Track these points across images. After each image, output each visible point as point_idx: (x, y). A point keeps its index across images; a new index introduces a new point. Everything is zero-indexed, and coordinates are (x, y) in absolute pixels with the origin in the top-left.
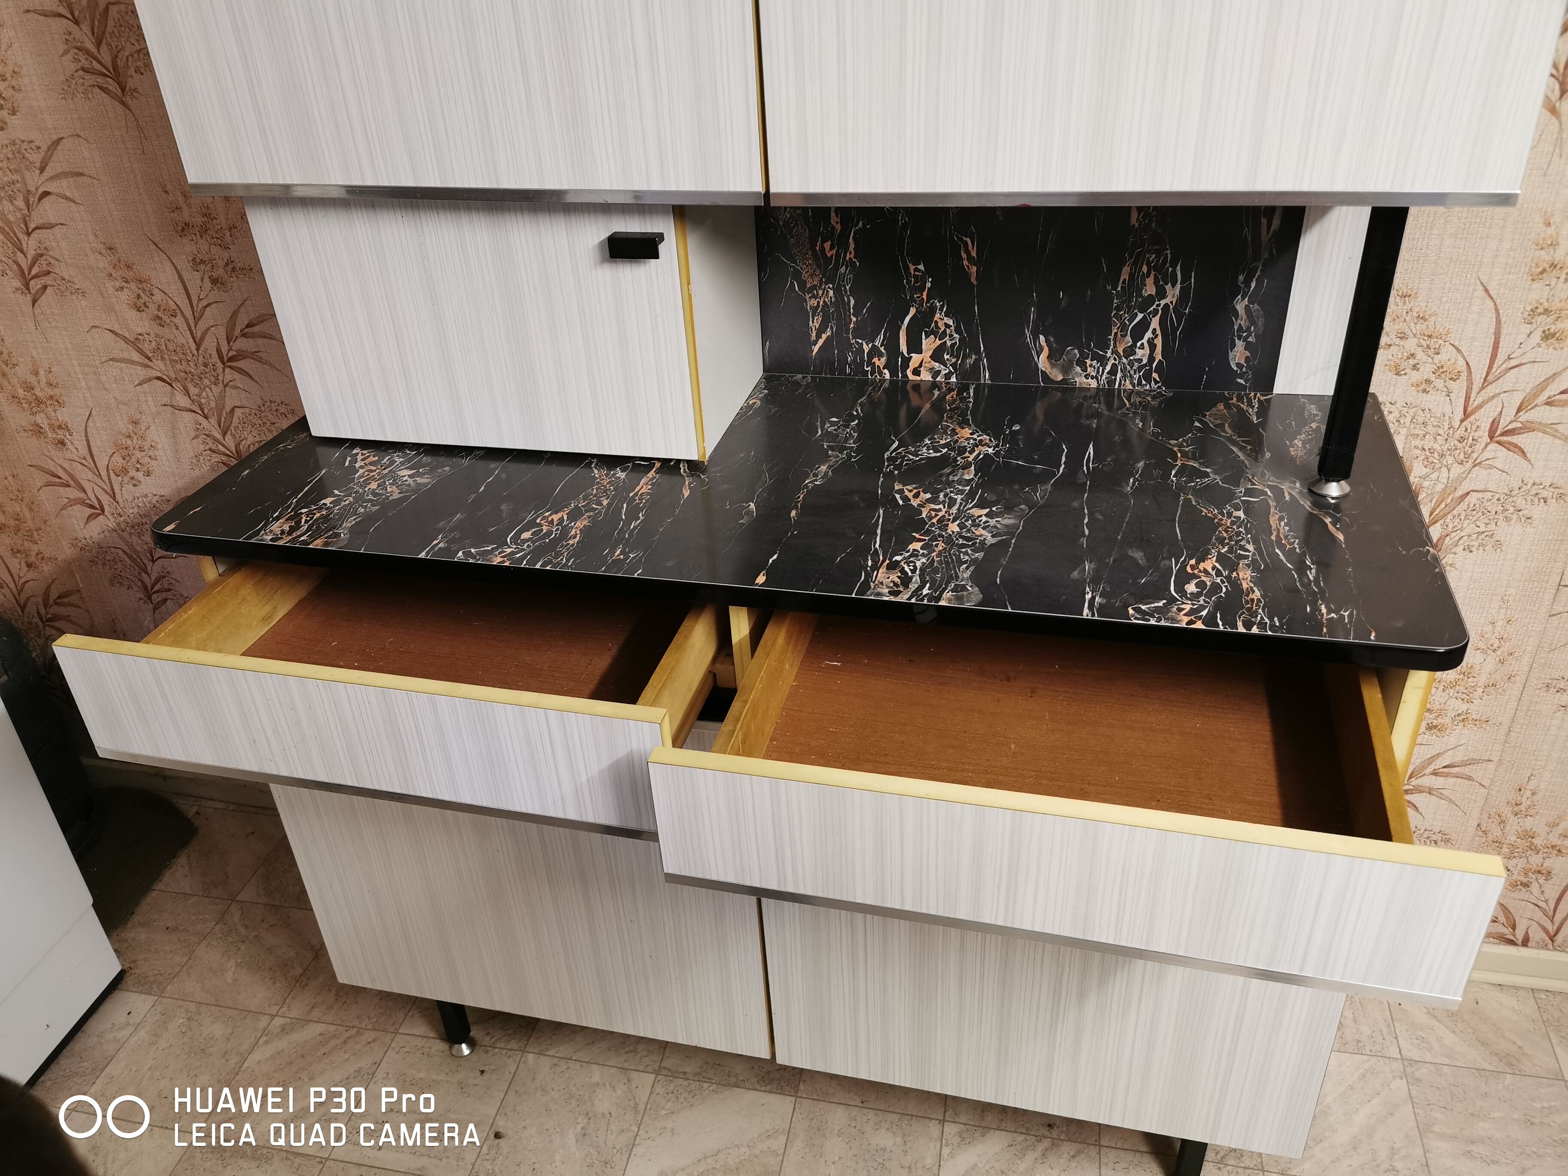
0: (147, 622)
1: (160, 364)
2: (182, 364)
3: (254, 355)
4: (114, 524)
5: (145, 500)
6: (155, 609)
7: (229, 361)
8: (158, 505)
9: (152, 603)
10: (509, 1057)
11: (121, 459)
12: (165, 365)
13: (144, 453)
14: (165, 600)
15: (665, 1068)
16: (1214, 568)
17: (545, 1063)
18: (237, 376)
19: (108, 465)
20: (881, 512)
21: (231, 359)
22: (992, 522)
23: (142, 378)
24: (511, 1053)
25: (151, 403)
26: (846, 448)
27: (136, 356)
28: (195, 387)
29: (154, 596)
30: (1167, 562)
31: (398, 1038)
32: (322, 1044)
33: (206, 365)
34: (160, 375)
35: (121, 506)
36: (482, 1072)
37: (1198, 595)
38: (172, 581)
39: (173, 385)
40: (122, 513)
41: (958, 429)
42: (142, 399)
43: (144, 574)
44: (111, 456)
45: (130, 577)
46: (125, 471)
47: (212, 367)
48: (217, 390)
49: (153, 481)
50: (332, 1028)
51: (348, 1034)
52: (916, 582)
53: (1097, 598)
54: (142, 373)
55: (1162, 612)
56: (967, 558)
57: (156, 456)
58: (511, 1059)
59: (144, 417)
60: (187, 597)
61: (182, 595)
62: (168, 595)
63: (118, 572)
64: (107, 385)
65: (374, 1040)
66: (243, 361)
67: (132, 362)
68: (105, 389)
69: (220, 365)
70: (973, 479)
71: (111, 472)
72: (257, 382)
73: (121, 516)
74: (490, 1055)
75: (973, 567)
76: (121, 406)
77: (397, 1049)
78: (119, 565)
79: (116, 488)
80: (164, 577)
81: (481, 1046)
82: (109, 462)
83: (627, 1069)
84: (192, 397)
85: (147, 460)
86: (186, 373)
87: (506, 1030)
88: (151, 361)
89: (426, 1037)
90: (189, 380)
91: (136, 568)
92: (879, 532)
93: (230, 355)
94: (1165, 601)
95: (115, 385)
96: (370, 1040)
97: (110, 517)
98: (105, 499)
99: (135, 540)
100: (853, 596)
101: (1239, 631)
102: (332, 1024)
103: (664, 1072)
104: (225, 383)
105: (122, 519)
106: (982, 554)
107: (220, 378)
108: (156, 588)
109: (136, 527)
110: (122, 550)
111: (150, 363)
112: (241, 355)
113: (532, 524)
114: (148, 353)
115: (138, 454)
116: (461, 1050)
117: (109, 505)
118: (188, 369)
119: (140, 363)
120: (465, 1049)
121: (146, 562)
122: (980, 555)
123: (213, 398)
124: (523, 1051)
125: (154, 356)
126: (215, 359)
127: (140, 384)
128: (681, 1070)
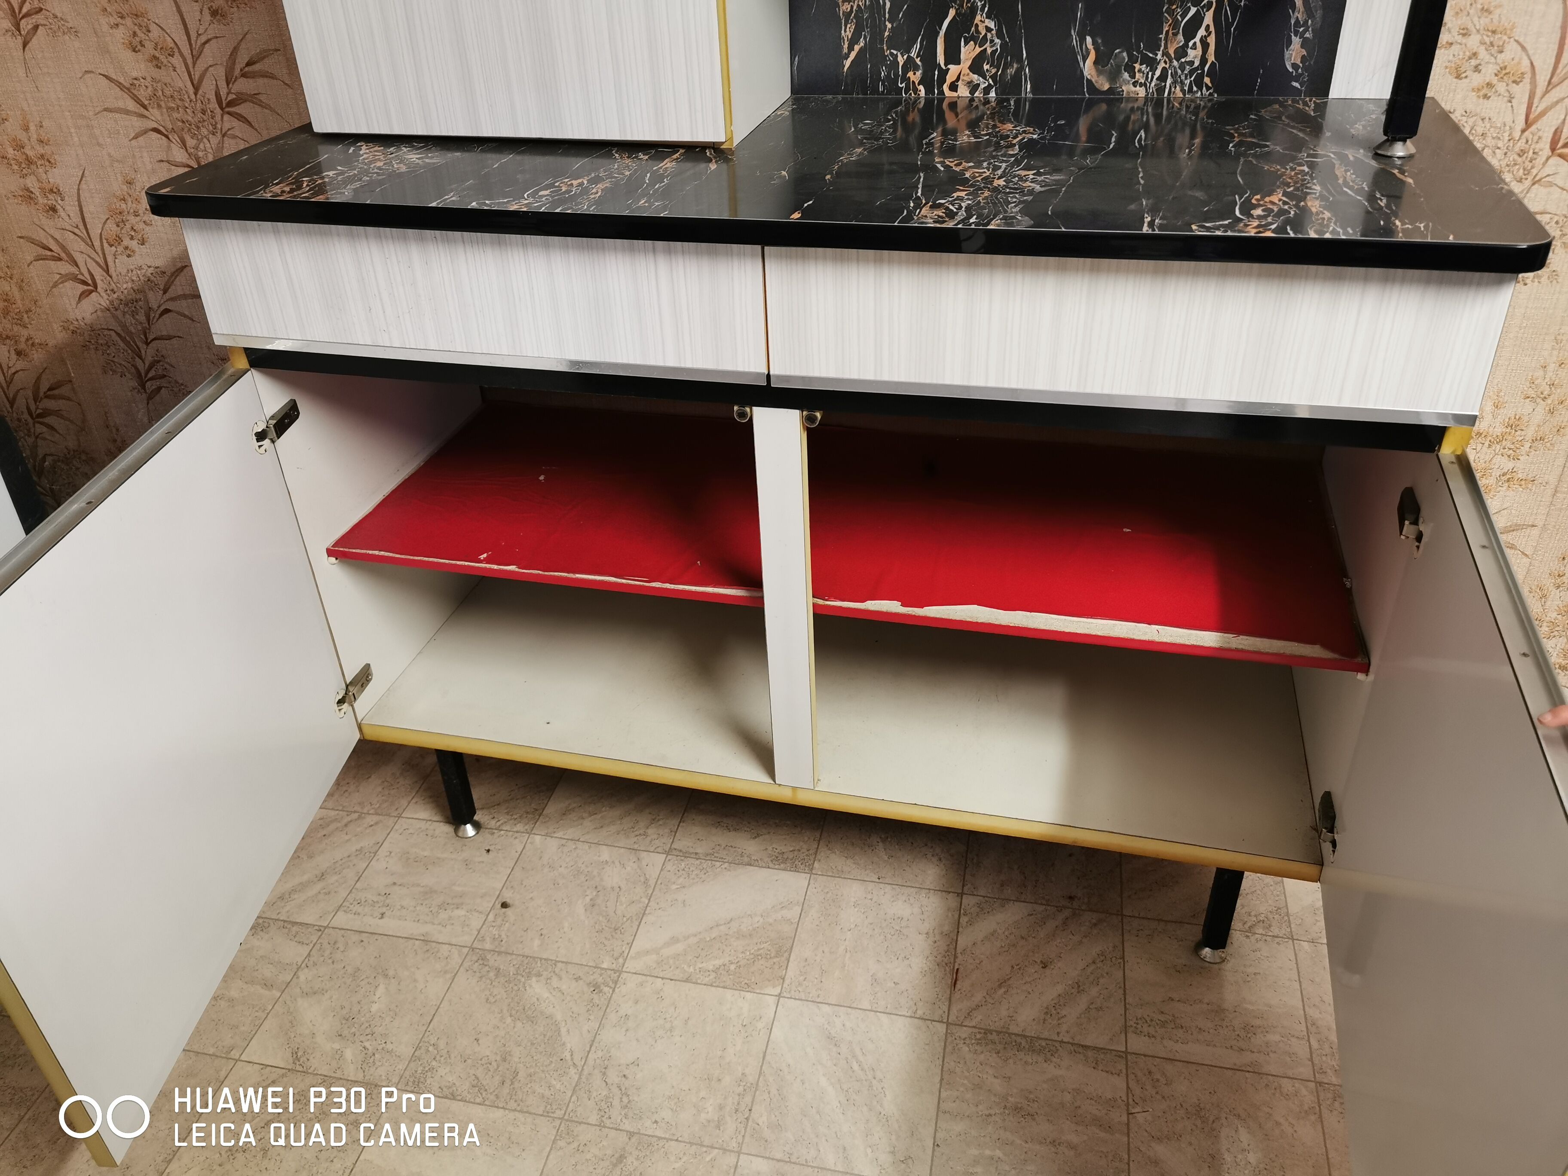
0: (141, 415)
1: (155, 113)
2: (179, 113)
3: (252, 98)
4: (108, 302)
5: (139, 272)
6: (149, 398)
7: (227, 106)
8: (152, 278)
9: (146, 392)
10: (516, 838)
11: (115, 226)
12: (162, 115)
13: (138, 218)
14: (159, 389)
15: (675, 849)
16: (1280, 200)
17: (552, 844)
18: (236, 123)
19: (101, 234)
20: (922, 175)
21: (230, 104)
22: (1040, 179)
23: (137, 130)
24: (516, 835)
25: (147, 159)
26: (881, 138)
27: (131, 105)
28: (192, 138)
29: (148, 384)
30: (1230, 198)
31: (401, 821)
32: (322, 827)
33: (204, 112)
34: (155, 125)
35: (115, 281)
36: (488, 851)
37: (1265, 217)
38: (168, 367)
39: (170, 137)
40: (116, 289)
41: (999, 125)
42: (137, 154)
43: (137, 359)
44: (105, 223)
45: (123, 363)
46: (119, 240)
47: (210, 114)
48: (214, 140)
49: (149, 251)
50: (333, 813)
51: (349, 819)
52: (962, 215)
53: (1157, 221)
54: (138, 124)
55: (1226, 228)
56: (1015, 200)
57: (151, 221)
58: (517, 840)
59: (139, 176)
60: (182, 384)
61: (176, 382)
62: (163, 382)
63: (111, 358)
64: (101, 140)
65: (377, 823)
66: (242, 105)
67: (127, 112)
68: (99, 144)
69: (218, 111)
70: (1017, 154)
71: (105, 241)
72: (256, 130)
73: (114, 293)
74: (496, 835)
75: (1022, 205)
76: (116, 164)
77: (400, 831)
78: (112, 350)
79: (110, 259)
80: (158, 362)
81: (486, 828)
82: (102, 230)
83: (636, 850)
84: (190, 150)
85: (142, 226)
86: (183, 122)
87: (512, 815)
88: (147, 110)
89: (430, 820)
90: (186, 130)
91: (130, 351)
92: (920, 186)
93: (229, 99)
94: (1230, 221)
95: (109, 140)
96: (372, 823)
97: (103, 294)
98: (98, 274)
99: (129, 319)
100: (896, 224)
101: (1311, 236)
102: (333, 809)
103: (675, 852)
104: (223, 132)
105: (115, 296)
106: (1032, 197)
107: (219, 126)
108: (150, 375)
109: (130, 305)
110: (115, 332)
111: (146, 113)
112: (240, 99)
113: (552, 185)
114: (143, 100)
115: (133, 220)
116: (465, 831)
117: (102, 280)
118: (185, 118)
119: (136, 113)
120: (470, 830)
121: (140, 344)
122: (1030, 198)
123: (210, 151)
124: (530, 834)
125: (150, 104)
126: (214, 105)
127: (136, 137)
128: (691, 850)
